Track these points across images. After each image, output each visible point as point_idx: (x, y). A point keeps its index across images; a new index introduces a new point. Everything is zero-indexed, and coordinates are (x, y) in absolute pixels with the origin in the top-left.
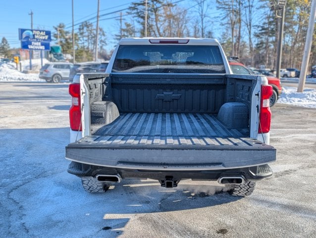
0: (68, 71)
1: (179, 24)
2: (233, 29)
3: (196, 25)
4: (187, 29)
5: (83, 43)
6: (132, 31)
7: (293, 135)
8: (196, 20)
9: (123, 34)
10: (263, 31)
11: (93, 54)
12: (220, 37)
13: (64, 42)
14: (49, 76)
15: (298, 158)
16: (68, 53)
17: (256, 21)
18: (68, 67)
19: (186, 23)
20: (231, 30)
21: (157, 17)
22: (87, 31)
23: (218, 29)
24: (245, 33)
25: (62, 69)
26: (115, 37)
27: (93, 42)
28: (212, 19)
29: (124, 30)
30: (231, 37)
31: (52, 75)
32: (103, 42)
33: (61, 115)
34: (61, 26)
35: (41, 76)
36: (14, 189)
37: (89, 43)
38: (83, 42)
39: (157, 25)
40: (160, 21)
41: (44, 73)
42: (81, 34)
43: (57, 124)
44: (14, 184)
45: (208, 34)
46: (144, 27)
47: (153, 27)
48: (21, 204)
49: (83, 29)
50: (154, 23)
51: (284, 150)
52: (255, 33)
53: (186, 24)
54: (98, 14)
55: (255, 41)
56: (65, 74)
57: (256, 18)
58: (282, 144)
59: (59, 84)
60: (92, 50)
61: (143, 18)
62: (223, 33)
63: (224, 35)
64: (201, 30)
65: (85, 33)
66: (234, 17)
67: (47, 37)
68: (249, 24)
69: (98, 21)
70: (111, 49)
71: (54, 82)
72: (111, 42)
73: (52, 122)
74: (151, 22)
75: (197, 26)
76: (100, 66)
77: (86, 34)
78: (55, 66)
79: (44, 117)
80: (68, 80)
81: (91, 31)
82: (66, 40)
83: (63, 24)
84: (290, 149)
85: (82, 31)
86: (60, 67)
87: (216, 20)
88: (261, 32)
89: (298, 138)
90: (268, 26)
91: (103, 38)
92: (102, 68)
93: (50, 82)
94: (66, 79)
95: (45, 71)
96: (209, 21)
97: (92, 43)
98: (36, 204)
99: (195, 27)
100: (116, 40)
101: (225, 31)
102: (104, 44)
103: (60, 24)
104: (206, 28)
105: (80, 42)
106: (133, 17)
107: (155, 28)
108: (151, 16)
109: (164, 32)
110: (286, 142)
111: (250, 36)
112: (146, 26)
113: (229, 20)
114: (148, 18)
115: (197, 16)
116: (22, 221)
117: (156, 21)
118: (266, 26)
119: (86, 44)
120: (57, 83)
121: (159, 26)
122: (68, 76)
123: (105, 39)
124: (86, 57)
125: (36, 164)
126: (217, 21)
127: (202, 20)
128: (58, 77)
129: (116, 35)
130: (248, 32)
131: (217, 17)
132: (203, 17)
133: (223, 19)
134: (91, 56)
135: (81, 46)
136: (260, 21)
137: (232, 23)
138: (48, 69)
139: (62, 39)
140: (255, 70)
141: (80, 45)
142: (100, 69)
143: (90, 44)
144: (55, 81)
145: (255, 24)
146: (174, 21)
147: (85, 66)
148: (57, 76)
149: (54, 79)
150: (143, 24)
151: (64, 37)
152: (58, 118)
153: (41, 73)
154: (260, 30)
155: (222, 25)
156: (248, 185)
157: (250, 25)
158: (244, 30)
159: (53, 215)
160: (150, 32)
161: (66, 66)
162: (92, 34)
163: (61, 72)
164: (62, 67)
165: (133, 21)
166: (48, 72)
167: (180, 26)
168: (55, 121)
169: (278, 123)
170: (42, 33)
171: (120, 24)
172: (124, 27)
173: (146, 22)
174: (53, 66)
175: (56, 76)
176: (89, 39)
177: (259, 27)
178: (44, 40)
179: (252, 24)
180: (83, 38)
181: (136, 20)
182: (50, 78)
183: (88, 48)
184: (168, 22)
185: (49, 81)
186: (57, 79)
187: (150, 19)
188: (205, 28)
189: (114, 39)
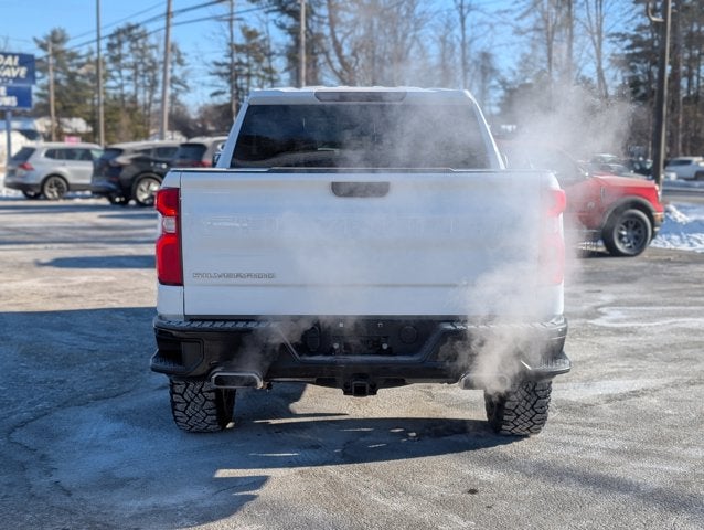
0: (88, 167)
1: (395, 32)
2: (549, 44)
3: (446, 35)
4: (422, 47)
5: (121, 86)
6: (261, 50)
7: (674, 320)
8: (445, 20)
9: (236, 60)
10: (638, 50)
11: (149, 116)
12: (515, 67)
13: (64, 83)
14: (34, 179)
15: (670, 367)
16: (77, 116)
17: (618, 21)
18: (86, 155)
19: (416, 29)
20: (546, 47)
21: (336, 13)
22: (132, 50)
23: (507, 45)
24: (584, 55)
25: (67, 162)
26: (214, 68)
27: (148, 84)
28: (491, 16)
29: (239, 49)
30: (544, 66)
31: (43, 176)
32: (179, 83)
33: (84, 279)
34: (56, 38)
35: (9, 181)
36: (17, 427)
37: (137, 86)
38: (120, 84)
39: (333, 34)
40: (342, 24)
41: (21, 171)
42: (116, 59)
43: (80, 300)
44: (14, 417)
45: (480, 59)
46: (298, 41)
47: (324, 41)
48: (40, 452)
49: (120, 44)
50: (326, 31)
51: (642, 351)
52: (613, 55)
53: (418, 33)
54: (168, 7)
55: (615, 78)
56: (79, 174)
57: (618, 14)
58: (640, 338)
59: (61, 202)
60: (147, 107)
61: (295, 14)
62: (523, 55)
63: (527, 61)
64: (458, 49)
65: (127, 56)
66: (554, 11)
67: (23, 71)
68: (595, 31)
69: (167, 27)
70: (201, 103)
71: (46, 198)
72: (203, 84)
73: (67, 296)
74: (315, 24)
75: (448, 38)
76: (179, 153)
77: (130, 60)
78: (51, 154)
79: (44, 285)
80: (88, 193)
81: (142, 50)
82: (72, 76)
83: (63, 31)
84: (656, 349)
85: (117, 52)
86: (64, 154)
87: (500, 18)
88: (631, 52)
89: (683, 325)
90: (650, 36)
91: (178, 72)
92: (182, 157)
93: (36, 197)
94: (83, 188)
95: (23, 167)
96: (481, 23)
97: (145, 86)
98: (74, 452)
99: (443, 40)
100: (217, 77)
101: (528, 50)
102: (179, 87)
103: (54, 33)
104: (476, 42)
105: (112, 83)
106: (267, 13)
107: (328, 44)
108: (317, 11)
109: (354, 54)
110: (652, 335)
111: (600, 63)
112: (303, 39)
113: (538, 20)
114: (307, 16)
115: (449, 10)
116: (53, 479)
117: (332, 24)
118: (646, 36)
119: (129, 89)
120: (56, 199)
121: (339, 36)
122: (88, 181)
123: (184, 75)
124: (129, 127)
125: (52, 381)
126: (504, 23)
127: (463, 19)
128: (57, 184)
129: (217, 64)
130: (593, 51)
131: (506, 12)
132: (465, 11)
133: (521, 17)
134: (143, 124)
135: (114, 95)
136: (629, 21)
137: (547, 28)
138: (31, 161)
139: (59, 75)
140: (613, 162)
141: (112, 91)
142: (178, 161)
143: (141, 90)
144: (49, 195)
145: (613, 31)
146: (383, 22)
147: (136, 152)
148: (56, 180)
149: (47, 188)
150: (294, 32)
151: (65, 68)
152: (80, 285)
153: (11, 173)
154: (628, 48)
155: (519, 32)
156: (532, 408)
157: (600, 32)
158: (582, 48)
159: (114, 469)
160: (314, 54)
161: (79, 153)
162: (146, 60)
163: (67, 169)
164: (69, 154)
165: (267, 23)
166: (32, 169)
167: (400, 35)
168: (75, 292)
169: (644, 293)
170: (9, 61)
171: (228, 33)
172: (240, 39)
173: (303, 28)
174: (43, 154)
175: (52, 180)
176: (136, 74)
177: (624, 37)
178: (17, 79)
179: (604, 29)
180: (120, 72)
181: (275, 21)
182: (36, 186)
183: (134, 100)
184: (365, 28)
185: (32, 194)
186: (54, 190)
187: (315, 18)
188: (471, 41)
189: (211, 74)
